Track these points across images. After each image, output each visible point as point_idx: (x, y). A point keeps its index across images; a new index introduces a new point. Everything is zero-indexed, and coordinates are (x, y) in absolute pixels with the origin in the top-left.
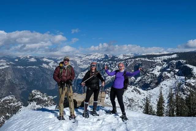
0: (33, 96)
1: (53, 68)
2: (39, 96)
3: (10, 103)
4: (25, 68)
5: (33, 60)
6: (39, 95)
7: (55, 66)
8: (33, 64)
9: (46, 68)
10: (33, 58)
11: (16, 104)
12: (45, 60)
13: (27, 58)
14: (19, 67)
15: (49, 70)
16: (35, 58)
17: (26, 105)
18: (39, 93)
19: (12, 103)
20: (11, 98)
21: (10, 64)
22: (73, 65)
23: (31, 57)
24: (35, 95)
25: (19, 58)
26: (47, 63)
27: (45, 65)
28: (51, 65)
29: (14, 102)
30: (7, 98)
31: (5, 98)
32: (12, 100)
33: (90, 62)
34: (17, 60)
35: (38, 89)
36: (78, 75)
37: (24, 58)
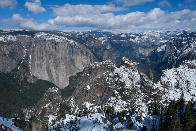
0: (123, 62)
1: (137, 42)
2: (127, 62)
3: (109, 64)
4: (118, 41)
5: (123, 36)
6: (127, 61)
7: (140, 41)
8: (123, 38)
9: (133, 42)
10: (123, 35)
11: (113, 65)
12: (132, 35)
13: (119, 34)
14: (114, 41)
15: (134, 43)
16: (125, 34)
17: (119, 67)
18: (127, 60)
19: (110, 65)
20: (109, 61)
21: (109, 39)
22: (153, 40)
23: (122, 34)
24: (125, 61)
25: (114, 35)
26: (134, 38)
27: (132, 40)
28: (136, 39)
29: (111, 64)
30: (107, 61)
31: (106, 61)
32: (110, 62)
33: (169, 38)
34: (113, 36)
35: (127, 57)
36: (157, 48)
37: (118, 34)
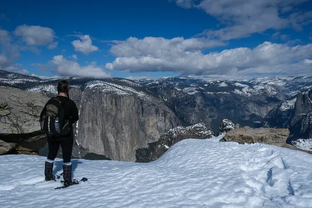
0: (224, 126)
1: (247, 95)
2: (231, 127)
3: (200, 130)
4: (215, 94)
5: (223, 85)
6: (230, 125)
7: (250, 92)
8: (223, 89)
9: (239, 95)
10: (223, 83)
11: (206, 132)
12: (237, 84)
13: (216, 82)
14: (209, 93)
15: (242, 96)
16: (226, 83)
17: (217, 135)
18: (230, 123)
19: (202, 132)
20: (201, 126)
21: (200, 90)
22: (274, 91)
23: (221, 82)
24: (227, 125)
25: (209, 84)
26: (240, 89)
27: (237, 91)
28: (244, 90)
29: (204, 131)
30: (197, 125)
31: (196, 125)
32: (202, 128)
34: (206, 85)
35: (230, 119)
36: (281, 104)
37: (214, 82)
